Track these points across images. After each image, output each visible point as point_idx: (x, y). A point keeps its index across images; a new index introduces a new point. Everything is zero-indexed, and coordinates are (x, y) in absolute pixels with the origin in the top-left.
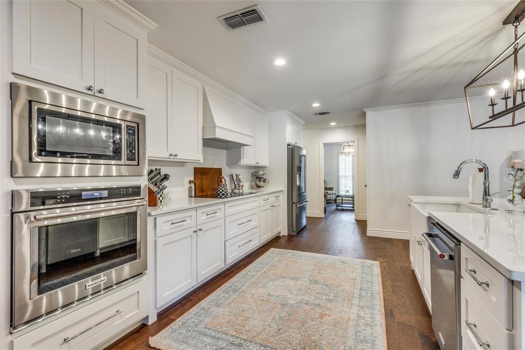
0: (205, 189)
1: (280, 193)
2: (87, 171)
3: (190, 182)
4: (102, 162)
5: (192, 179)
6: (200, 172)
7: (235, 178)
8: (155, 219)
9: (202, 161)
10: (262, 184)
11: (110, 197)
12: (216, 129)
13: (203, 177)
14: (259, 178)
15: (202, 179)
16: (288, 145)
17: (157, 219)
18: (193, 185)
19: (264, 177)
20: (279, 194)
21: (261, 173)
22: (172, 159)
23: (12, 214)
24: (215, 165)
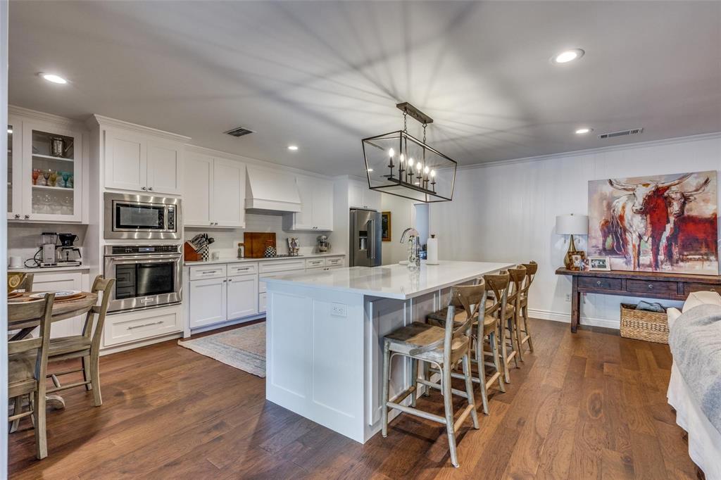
0: (255, 251)
1: (342, 258)
2: (150, 236)
3: (240, 245)
4: (150, 230)
5: (242, 242)
6: (249, 237)
7: (290, 242)
8: (190, 268)
9: (244, 227)
10: (324, 248)
11: (156, 251)
12: (254, 201)
13: (254, 241)
14: (321, 242)
15: (252, 243)
16: (351, 209)
17: (191, 269)
18: (242, 248)
19: (327, 241)
20: (339, 258)
21: (324, 237)
22: (213, 226)
23: (104, 257)
24: (268, 230)
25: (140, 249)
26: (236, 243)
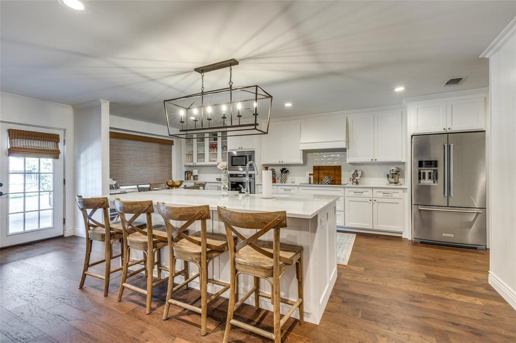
0: (321, 179)
1: (400, 191)
5: (312, 173)
6: (317, 169)
15: (319, 173)
18: (312, 177)
22: (281, 163)
24: (335, 164)
25: (239, 175)
26: (307, 173)
